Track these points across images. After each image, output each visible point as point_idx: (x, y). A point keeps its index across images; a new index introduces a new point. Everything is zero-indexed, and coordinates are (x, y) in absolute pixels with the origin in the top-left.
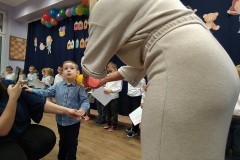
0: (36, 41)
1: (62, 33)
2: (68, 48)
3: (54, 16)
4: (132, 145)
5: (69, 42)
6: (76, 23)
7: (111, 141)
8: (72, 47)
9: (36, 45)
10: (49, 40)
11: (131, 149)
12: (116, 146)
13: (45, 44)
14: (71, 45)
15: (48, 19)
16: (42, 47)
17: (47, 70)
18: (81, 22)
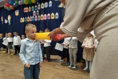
0: (2, 18)
1: (17, 13)
2: (21, 22)
3: (12, 5)
4: (57, 68)
5: (21, 19)
6: (25, 9)
7: (47, 68)
8: (24, 21)
9: (2, 20)
10: (9, 18)
11: (57, 70)
12: (49, 69)
13: (7, 20)
14: (22, 20)
15: (8, 6)
16: (6, 22)
18: (27, 8)
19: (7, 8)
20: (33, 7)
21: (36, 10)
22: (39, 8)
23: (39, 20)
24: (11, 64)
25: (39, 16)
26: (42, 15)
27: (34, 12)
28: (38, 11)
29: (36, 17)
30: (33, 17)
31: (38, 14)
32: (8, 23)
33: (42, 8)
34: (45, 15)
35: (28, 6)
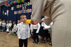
0: (3, 12)
1: (12, 9)
2: (15, 14)
3: (10, 3)
5: (15, 12)
6: (17, 6)
9: (3, 13)
10: (8, 11)
13: (6, 13)
15: (7, 4)
17: (7, 21)
18: (19, 5)
19: (7, 6)
20: (22, 5)
21: (24, 6)
22: (26, 5)
23: (26, 12)
24: (8, 41)
25: (26, 10)
26: (28, 10)
27: (23, 8)
28: (25, 7)
29: (24, 11)
30: (22, 11)
31: (25, 9)
32: (7, 15)
33: (28, 5)
34: (30, 9)
35: (19, 4)
